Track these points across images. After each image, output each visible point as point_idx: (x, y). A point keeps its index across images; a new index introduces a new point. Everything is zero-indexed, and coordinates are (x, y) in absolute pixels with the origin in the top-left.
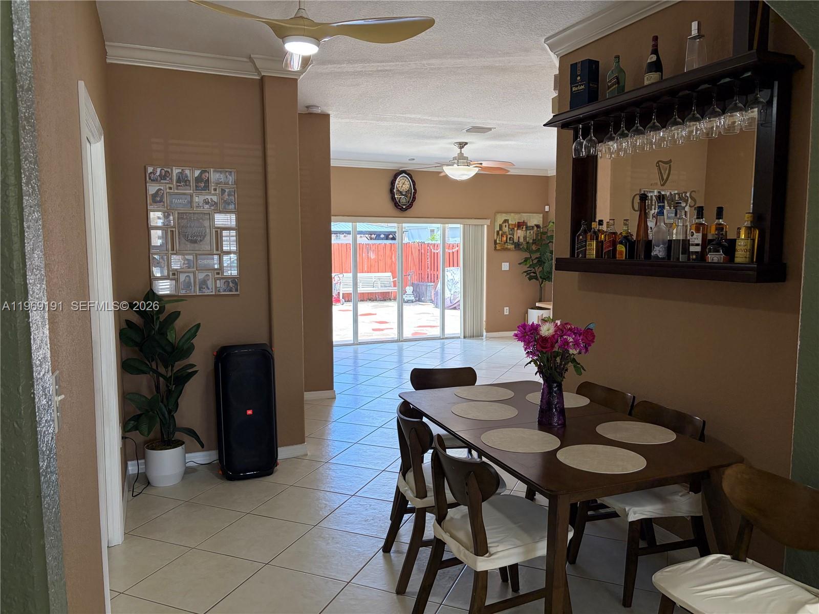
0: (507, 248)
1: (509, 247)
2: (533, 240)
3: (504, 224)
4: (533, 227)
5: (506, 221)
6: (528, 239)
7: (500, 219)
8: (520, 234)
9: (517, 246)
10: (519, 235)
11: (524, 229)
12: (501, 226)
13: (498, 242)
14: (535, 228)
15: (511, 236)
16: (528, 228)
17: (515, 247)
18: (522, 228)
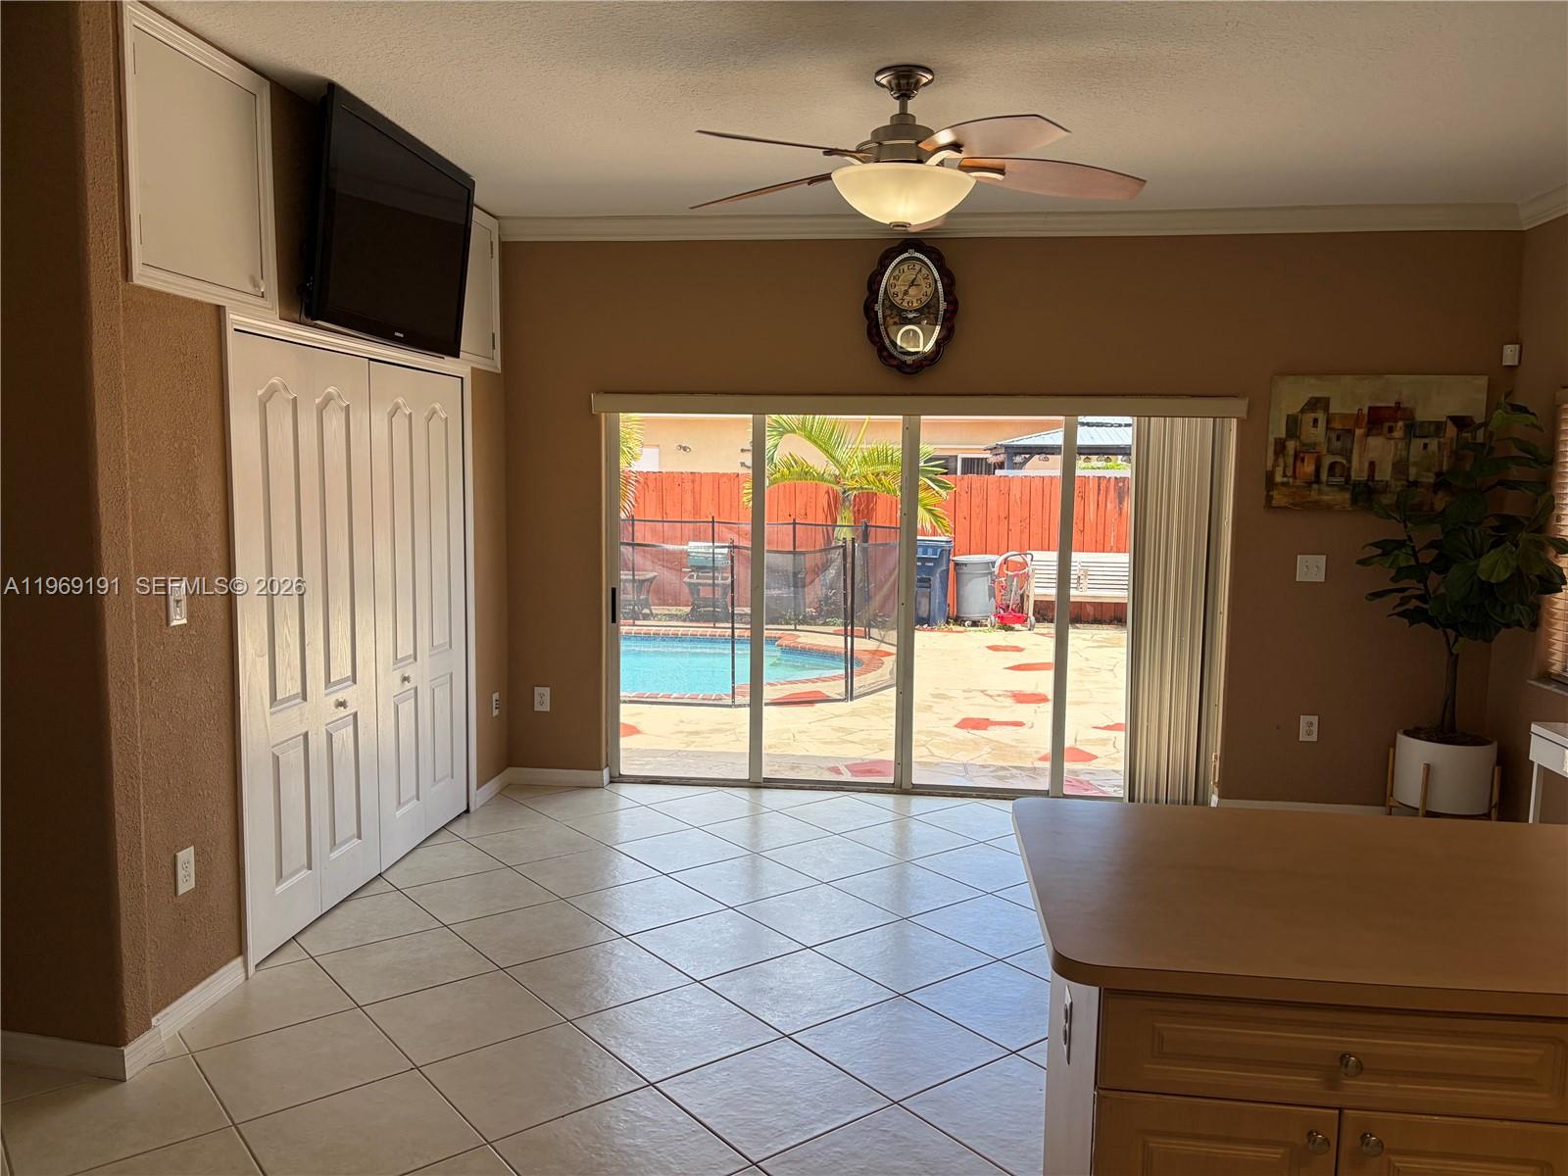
0: (1317, 503)
1: (1325, 498)
2: (1438, 474)
3: (1309, 417)
4: (1439, 427)
5: (1316, 404)
6: (1413, 471)
7: (1291, 397)
8: (1377, 453)
9: (1365, 494)
10: (1372, 455)
11: (1398, 434)
12: (1293, 425)
13: (1279, 479)
14: (1451, 431)
15: (1339, 459)
16: (1413, 429)
17: (1354, 500)
18: (1391, 430)
